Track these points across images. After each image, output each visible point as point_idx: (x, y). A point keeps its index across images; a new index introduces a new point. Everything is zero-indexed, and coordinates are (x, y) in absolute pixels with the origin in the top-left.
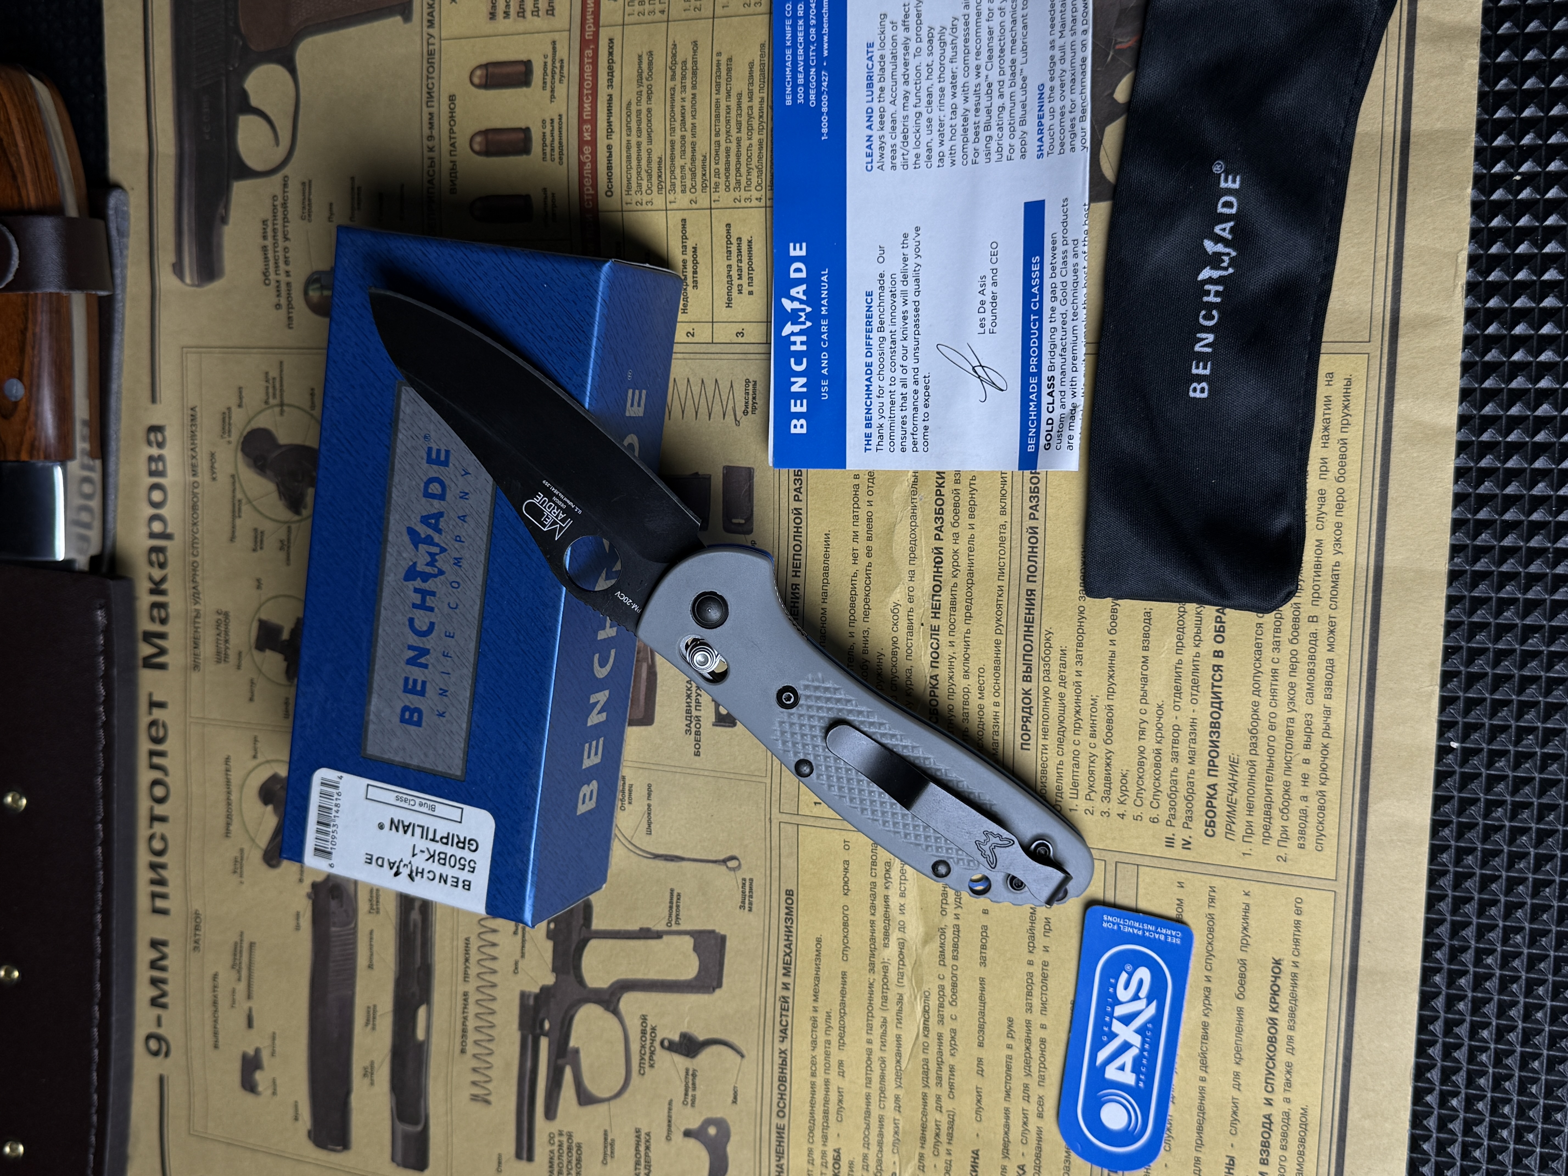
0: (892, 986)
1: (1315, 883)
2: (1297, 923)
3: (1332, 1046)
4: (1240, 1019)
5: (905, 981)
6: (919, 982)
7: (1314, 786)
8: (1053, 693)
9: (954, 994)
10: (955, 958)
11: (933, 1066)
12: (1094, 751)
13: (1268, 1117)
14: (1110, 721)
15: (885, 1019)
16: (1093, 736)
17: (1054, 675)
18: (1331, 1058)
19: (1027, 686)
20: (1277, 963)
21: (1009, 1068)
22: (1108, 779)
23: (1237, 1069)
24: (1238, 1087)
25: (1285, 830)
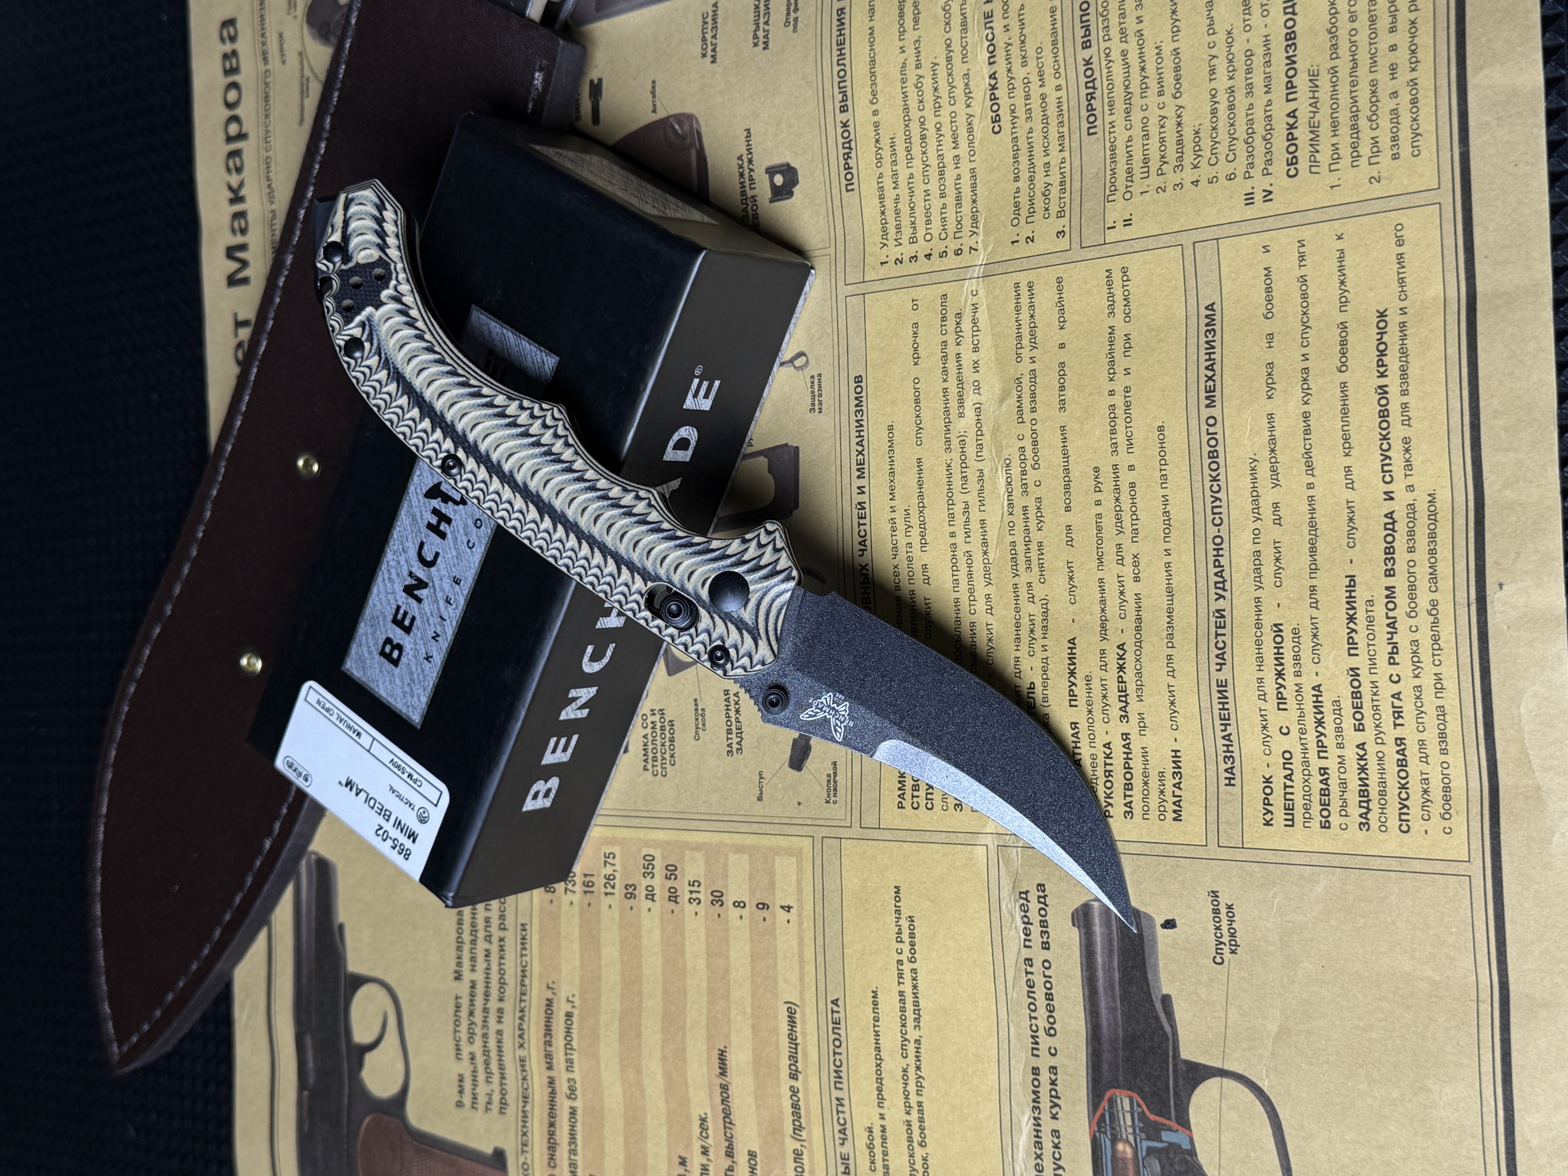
0: (971, 462)
1: (1415, 200)
2: (1400, 256)
3: (1455, 403)
4: (1345, 398)
5: (985, 453)
6: (999, 450)
7: (1405, 74)
8: (1115, 55)
9: (1036, 454)
10: (1033, 410)
11: (1021, 548)
12: (1162, 113)
13: (1390, 515)
14: (1177, 69)
15: (966, 503)
16: (1161, 94)
17: (1114, 32)
18: (1455, 418)
19: (1087, 54)
20: (1382, 315)
21: (1099, 530)
22: (1180, 142)
23: (1348, 461)
24: (1350, 485)
25: (1375, 141)
